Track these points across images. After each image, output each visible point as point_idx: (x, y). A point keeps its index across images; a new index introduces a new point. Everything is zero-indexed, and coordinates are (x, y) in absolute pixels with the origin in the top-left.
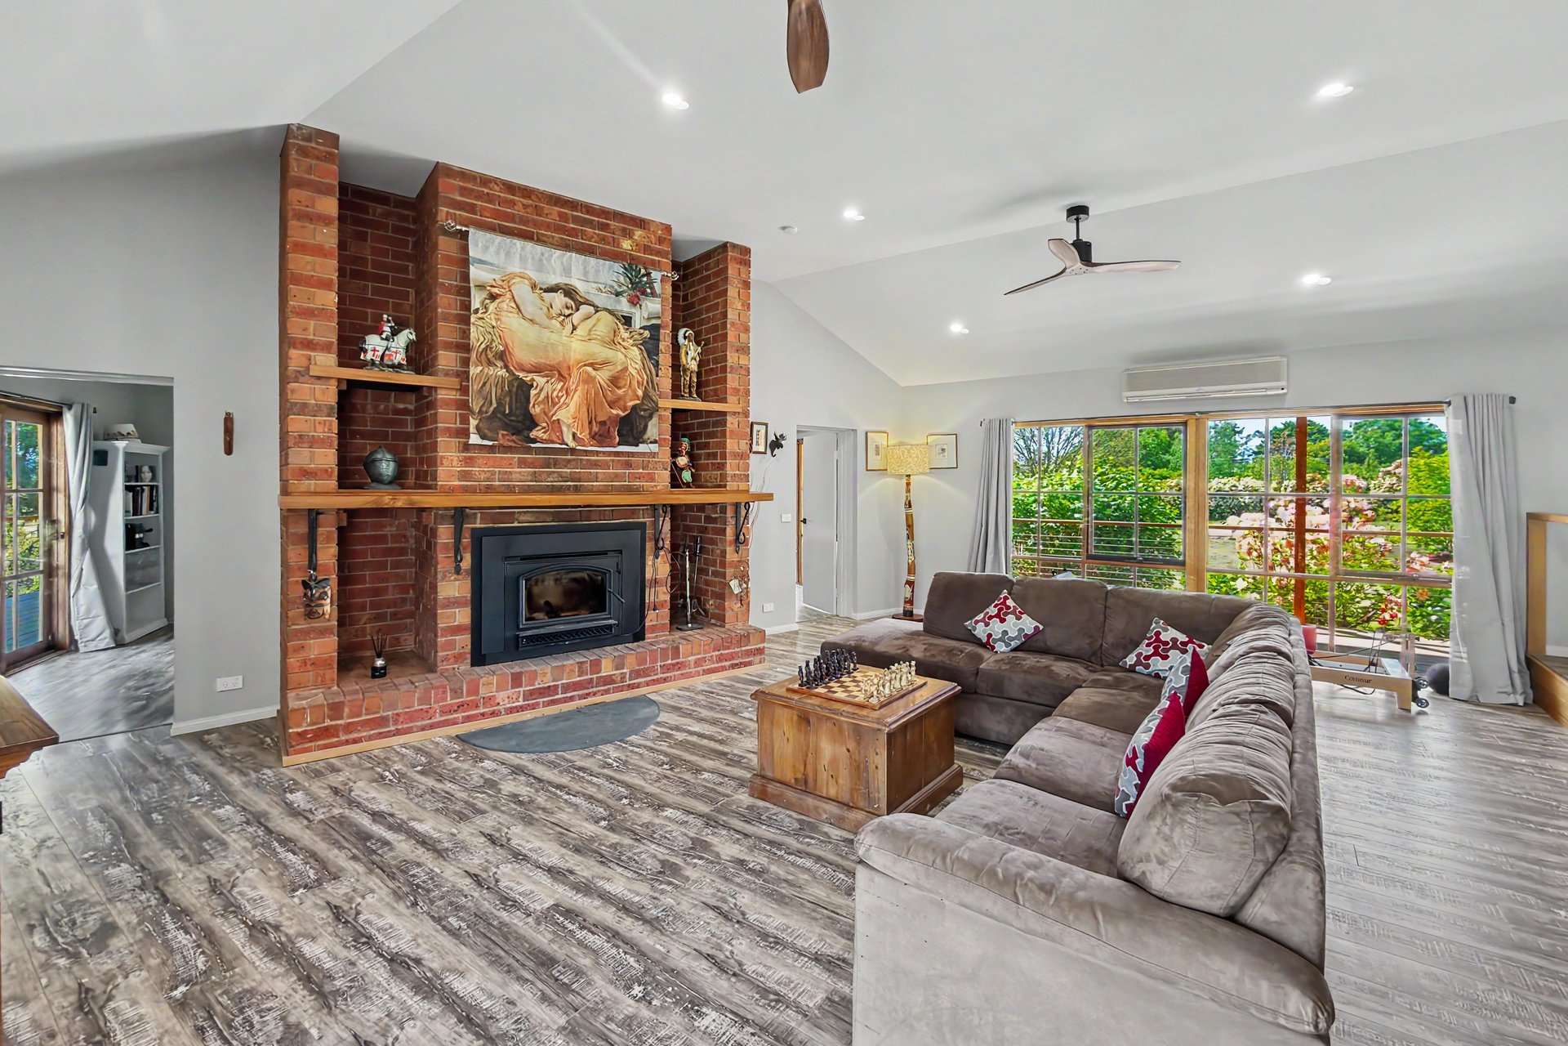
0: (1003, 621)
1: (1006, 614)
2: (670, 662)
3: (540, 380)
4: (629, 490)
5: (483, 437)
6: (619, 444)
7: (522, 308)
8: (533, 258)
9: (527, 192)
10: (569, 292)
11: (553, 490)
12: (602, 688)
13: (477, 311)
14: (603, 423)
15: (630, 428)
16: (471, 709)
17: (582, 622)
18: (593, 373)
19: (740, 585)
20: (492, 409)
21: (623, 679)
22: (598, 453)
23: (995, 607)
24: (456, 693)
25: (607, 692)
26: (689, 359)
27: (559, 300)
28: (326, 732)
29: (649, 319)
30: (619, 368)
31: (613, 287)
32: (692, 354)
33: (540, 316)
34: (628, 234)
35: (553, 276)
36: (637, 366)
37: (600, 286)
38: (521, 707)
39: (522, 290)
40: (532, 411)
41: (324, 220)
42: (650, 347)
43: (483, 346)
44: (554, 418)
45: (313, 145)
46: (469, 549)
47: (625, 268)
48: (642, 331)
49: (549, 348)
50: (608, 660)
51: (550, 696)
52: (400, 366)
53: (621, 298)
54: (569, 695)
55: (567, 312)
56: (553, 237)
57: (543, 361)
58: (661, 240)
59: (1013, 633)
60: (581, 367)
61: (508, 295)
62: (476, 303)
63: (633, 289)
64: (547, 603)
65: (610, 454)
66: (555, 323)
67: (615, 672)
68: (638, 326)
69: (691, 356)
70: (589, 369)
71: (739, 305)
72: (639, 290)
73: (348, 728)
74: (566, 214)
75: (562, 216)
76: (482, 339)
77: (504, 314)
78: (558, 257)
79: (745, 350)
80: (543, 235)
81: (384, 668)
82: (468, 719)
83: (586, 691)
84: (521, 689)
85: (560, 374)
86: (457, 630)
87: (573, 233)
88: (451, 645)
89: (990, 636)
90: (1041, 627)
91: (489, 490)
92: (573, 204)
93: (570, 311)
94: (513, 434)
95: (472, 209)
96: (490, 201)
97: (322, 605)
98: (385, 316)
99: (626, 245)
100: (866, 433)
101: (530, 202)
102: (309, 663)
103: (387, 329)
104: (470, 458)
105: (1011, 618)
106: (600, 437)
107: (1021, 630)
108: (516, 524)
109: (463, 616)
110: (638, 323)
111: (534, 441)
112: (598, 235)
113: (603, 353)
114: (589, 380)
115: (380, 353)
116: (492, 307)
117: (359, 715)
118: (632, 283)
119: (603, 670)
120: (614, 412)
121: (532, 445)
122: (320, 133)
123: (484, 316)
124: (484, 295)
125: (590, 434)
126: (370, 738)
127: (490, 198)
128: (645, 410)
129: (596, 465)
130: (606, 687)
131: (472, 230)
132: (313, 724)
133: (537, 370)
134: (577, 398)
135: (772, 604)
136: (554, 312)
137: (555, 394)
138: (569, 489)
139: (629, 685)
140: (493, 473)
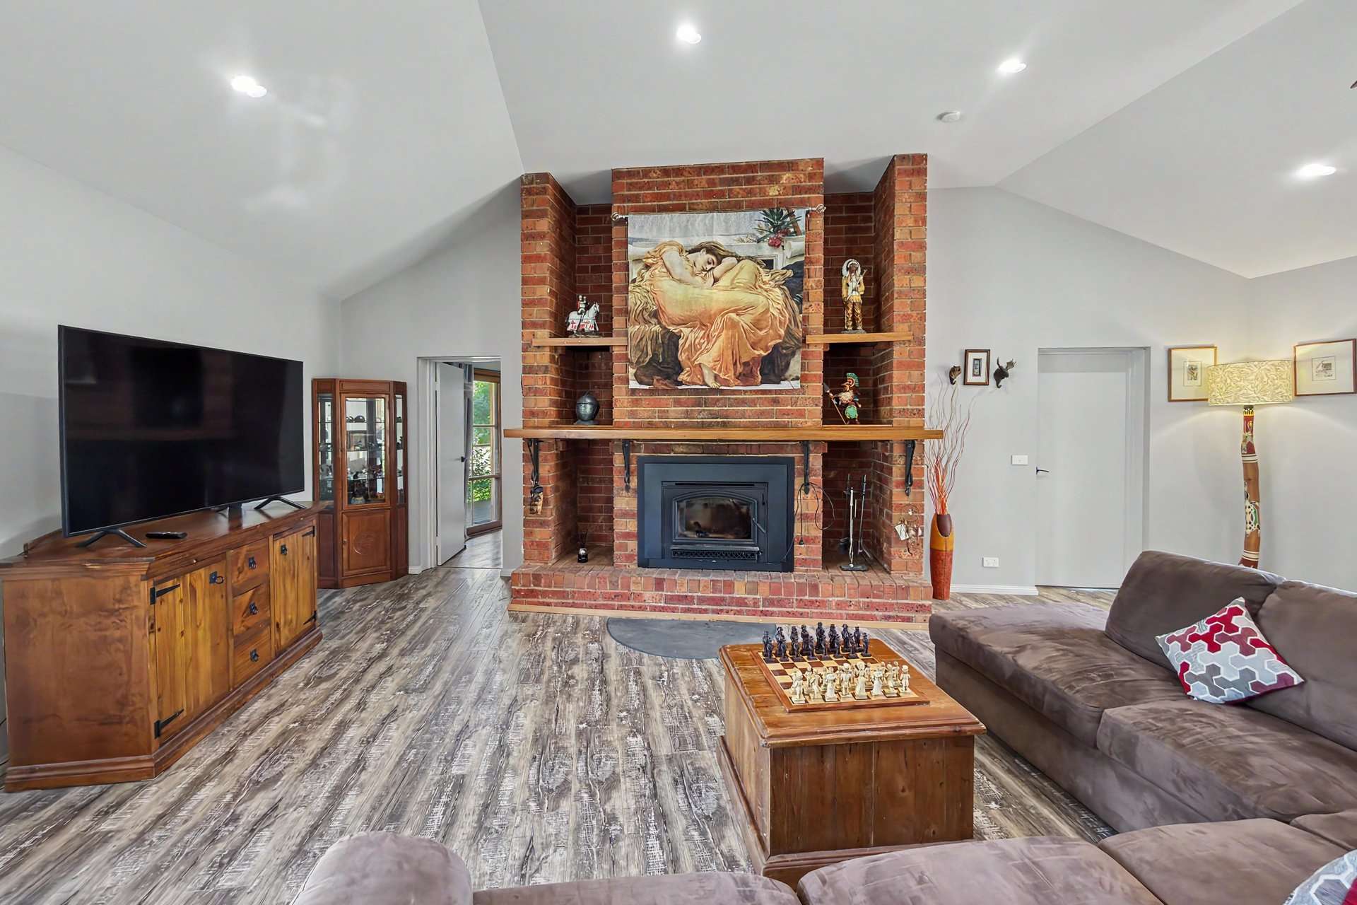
0: (1214, 648)
1: (1224, 639)
2: (807, 597)
3: (686, 331)
4: (777, 426)
5: (641, 383)
6: (762, 383)
7: (671, 271)
8: (680, 227)
9: (679, 171)
10: (711, 249)
11: (703, 426)
12: (735, 608)
13: (634, 281)
14: (746, 364)
15: (773, 367)
16: (624, 600)
17: (729, 545)
18: (737, 318)
19: (907, 531)
20: (647, 359)
21: (756, 603)
22: (745, 392)
23: (1208, 622)
24: (614, 584)
25: (739, 612)
26: (850, 291)
27: (703, 257)
28: (532, 594)
29: (793, 257)
30: (761, 310)
31: (754, 235)
32: (853, 285)
33: (687, 276)
34: (773, 180)
35: (697, 238)
36: (779, 307)
37: (741, 236)
38: (663, 607)
39: (672, 256)
40: (680, 359)
41: (542, 236)
42: (794, 284)
43: (640, 308)
44: (696, 363)
45: (535, 185)
46: (636, 473)
47: (766, 214)
48: (785, 271)
49: (693, 303)
50: (742, 583)
51: (687, 604)
52: (590, 333)
53: (762, 244)
54: (704, 607)
55: (709, 267)
56: (702, 203)
57: (688, 313)
58: (811, 177)
59: (1230, 673)
60: (723, 316)
61: (660, 263)
62: (633, 274)
63: (775, 232)
64: (697, 524)
65: (757, 392)
66: (698, 279)
67: (746, 596)
68: (780, 267)
69: (853, 288)
70: (733, 315)
71: (910, 222)
72: (780, 231)
73: (544, 594)
74: (713, 179)
75: (712, 183)
76: (639, 303)
77: (657, 279)
78: (702, 221)
79: (920, 270)
80: (693, 203)
81: (586, 556)
82: (621, 607)
83: (719, 608)
84: (664, 593)
85: (703, 324)
86: (628, 536)
87: (721, 194)
88: (625, 547)
89: (1185, 667)
90: (1297, 680)
91: (651, 426)
92: (720, 169)
93: (711, 266)
94: (665, 379)
95: (636, 198)
96: (649, 188)
97: (536, 505)
98: (580, 297)
99: (773, 191)
100: (1169, 351)
101: (683, 178)
102: (535, 544)
103: (582, 306)
104: (637, 400)
105: (1230, 649)
106: (745, 377)
107: (1247, 674)
108: (672, 455)
109: (632, 526)
110: (779, 264)
111: (681, 383)
112: (744, 190)
113: (744, 298)
114: (734, 325)
115: (577, 325)
116: (647, 275)
117: (550, 587)
118: (774, 227)
119: (736, 592)
120: (757, 352)
121: (679, 387)
122: (539, 176)
123: (641, 283)
124: (641, 266)
125: (735, 374)
126: (556, 605)
127: (649, 186)
128: (787, 348)
129: (743, 402)
130: (738, 608)
131: (630, 217)
132: (524, 586)
133: (683, 323)
134: (720, 343)
135: (997, 559)
136: (699, 267)
137: (697, 341)
138: (717, 425)
139: (762, 611)
140: (654, 412)
